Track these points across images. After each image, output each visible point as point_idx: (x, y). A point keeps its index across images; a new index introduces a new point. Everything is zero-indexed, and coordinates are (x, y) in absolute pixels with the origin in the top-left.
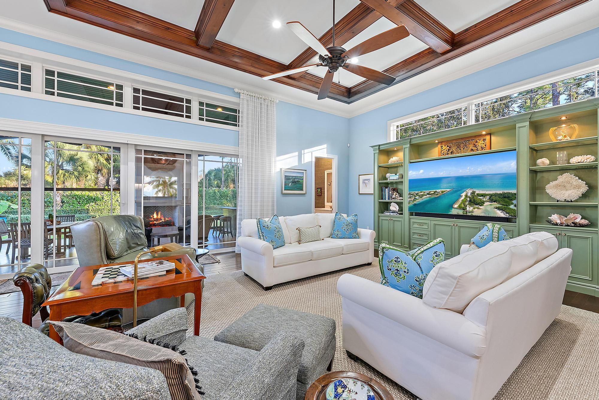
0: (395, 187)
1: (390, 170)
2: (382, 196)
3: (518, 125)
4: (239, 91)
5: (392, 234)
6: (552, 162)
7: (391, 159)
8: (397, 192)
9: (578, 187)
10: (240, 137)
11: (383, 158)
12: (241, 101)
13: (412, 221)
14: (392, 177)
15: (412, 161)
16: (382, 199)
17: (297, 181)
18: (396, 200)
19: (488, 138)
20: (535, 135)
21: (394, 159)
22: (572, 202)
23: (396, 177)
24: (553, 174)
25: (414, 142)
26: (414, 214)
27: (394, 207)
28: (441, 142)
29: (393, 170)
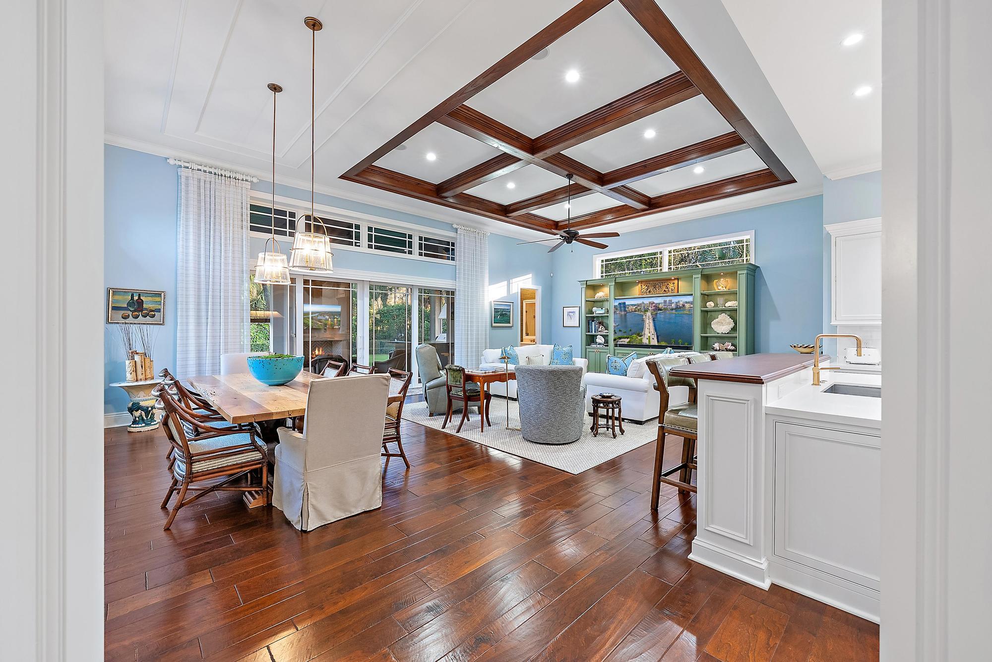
0: (600, 321)
1: (595, 304)
2: (588, 329)
3: (694, 276)
4: (457, 227)
5: (598, 361)
6: (716, 305)
7: (598, 294)
8: (603, 325)
9: (729, 323)
10: (457, 271)
11: (590, 292)
12: (458, 237)
13: (616, 351)
14: (598, 311)
15: (616, 298)
16: (589, 332)
17: (505, 314)
18: (602, 333)
19: (676, 282)
20: (706, 284)
21: (600, 295)
22: (725, 334)
23: (602, 311)
24: (717, 313)
25: (618, 280)
26: (618, 345)
27: (600, 340)
28: (641, 282)
29: (599, 304)
